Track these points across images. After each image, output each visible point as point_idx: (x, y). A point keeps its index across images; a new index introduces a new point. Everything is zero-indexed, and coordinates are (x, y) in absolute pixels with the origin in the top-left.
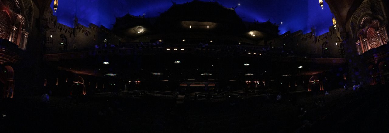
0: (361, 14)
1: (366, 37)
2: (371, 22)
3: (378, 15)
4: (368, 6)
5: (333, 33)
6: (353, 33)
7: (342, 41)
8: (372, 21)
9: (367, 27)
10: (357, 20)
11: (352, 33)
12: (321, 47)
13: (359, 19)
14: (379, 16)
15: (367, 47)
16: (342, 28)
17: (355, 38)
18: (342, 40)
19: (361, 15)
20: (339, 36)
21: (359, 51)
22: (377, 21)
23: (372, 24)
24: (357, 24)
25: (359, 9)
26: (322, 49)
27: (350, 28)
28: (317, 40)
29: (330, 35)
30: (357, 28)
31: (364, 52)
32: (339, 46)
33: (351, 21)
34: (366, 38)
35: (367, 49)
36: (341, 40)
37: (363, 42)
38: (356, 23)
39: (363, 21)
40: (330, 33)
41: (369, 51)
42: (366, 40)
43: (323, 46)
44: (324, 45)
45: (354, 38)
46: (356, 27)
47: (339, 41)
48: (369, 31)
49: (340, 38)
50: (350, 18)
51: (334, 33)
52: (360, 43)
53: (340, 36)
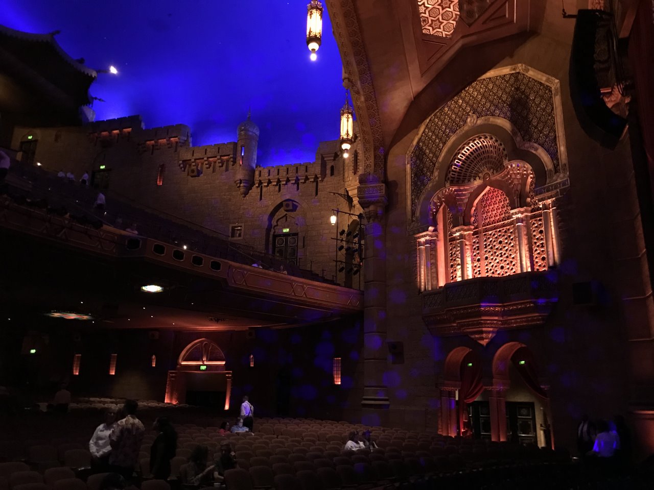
0: (465, 122)
1: (466, 223)
2: (498, 167)
3: (536, 145)
4: (500, 98)
5: (328, 172)
6: (413, 191)
7: (360, 216)
8: (506, 162)
9: (477, 183)
10: (444, 143)
11: (409, 193)
12: (266, 218)
13: (453, 138)
14: (536, 149)
15: (463, 265)
16: (371, 161)
17: (418, 214)
18: (362, 211)
19: (466, 128)
20: (353, 192)
21: (423, 272)
22: (528, 166)
23: (502, 175)
24: (440, 159)
25: (463, 100)
26: (270, 227)
27: (408, 166)
28: (253, 184)
29: (316, 178)
30: (436, 174)
31: (442, 283)
32: (343, 232)
33: (415, 143)
34: (464, 225)
35: (459, 273)
36: (358, 210)
37: (450, 240)
38: (434, 154)
39: (467, 150)
40: (317, 170)
41: (465, 283)
42: (462, 236)
43: (276, 218)
44: (282, 212)
45: (413, 213)
46: (432, 172)
47: (347, 210)
48: (482, 201)
49: (356, 201)
50: (417, 127)
51: (332, 174)
52: (433, 243)
53: (356, 191)
